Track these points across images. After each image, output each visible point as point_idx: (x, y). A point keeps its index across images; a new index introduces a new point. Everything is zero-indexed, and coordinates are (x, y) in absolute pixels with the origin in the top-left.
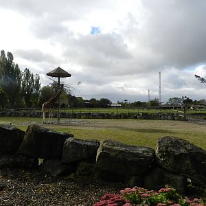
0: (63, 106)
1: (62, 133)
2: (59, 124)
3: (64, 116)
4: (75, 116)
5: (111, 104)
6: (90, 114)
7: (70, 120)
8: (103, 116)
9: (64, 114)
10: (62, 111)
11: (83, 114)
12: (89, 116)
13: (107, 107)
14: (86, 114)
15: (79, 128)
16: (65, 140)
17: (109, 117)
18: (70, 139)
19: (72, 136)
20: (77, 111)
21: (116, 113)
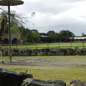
0: (15, 41)
1: (18, 72)
2: (11, 63)
3: (16, 53)
4: (30, 53)
5: (74, 36)
6: (48, 50)
7: (24, 58)
8: (65, 52)
9: (16, 51)
10: (13, 47)
11: (40, 51)
12: (47, 52)
13: (69, 41)
14: (43, 50)
15: (35, 68)
16: (22, 82)
17: (72, 52)
18: (28, 80)
19: (30, 76)
20: (32, 47)
21: (80, 48)
